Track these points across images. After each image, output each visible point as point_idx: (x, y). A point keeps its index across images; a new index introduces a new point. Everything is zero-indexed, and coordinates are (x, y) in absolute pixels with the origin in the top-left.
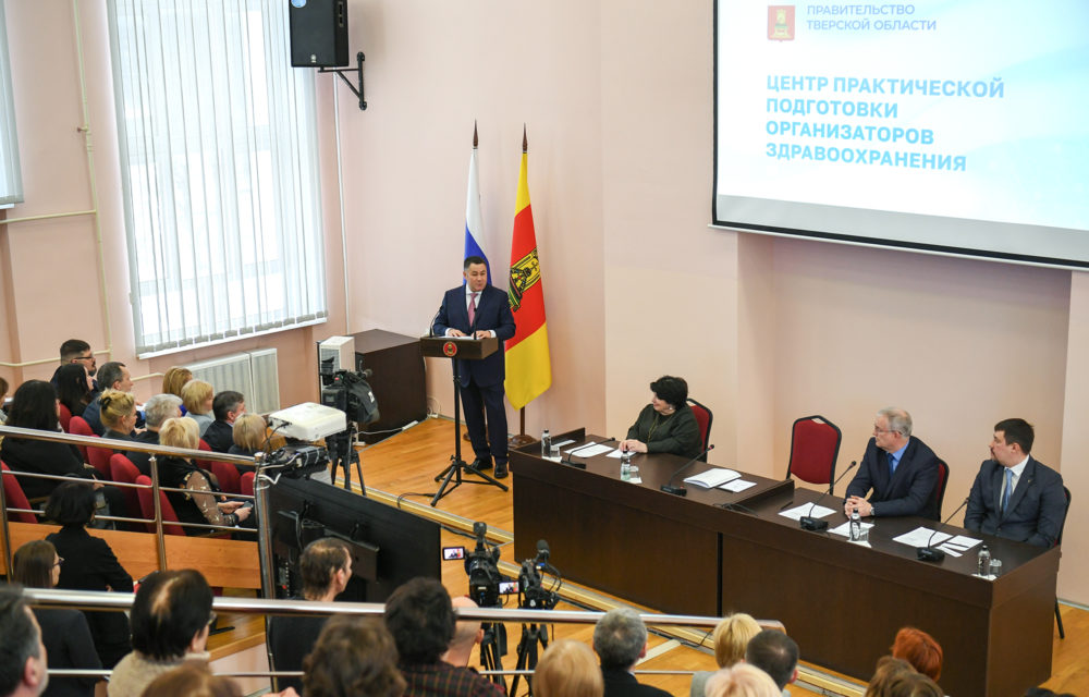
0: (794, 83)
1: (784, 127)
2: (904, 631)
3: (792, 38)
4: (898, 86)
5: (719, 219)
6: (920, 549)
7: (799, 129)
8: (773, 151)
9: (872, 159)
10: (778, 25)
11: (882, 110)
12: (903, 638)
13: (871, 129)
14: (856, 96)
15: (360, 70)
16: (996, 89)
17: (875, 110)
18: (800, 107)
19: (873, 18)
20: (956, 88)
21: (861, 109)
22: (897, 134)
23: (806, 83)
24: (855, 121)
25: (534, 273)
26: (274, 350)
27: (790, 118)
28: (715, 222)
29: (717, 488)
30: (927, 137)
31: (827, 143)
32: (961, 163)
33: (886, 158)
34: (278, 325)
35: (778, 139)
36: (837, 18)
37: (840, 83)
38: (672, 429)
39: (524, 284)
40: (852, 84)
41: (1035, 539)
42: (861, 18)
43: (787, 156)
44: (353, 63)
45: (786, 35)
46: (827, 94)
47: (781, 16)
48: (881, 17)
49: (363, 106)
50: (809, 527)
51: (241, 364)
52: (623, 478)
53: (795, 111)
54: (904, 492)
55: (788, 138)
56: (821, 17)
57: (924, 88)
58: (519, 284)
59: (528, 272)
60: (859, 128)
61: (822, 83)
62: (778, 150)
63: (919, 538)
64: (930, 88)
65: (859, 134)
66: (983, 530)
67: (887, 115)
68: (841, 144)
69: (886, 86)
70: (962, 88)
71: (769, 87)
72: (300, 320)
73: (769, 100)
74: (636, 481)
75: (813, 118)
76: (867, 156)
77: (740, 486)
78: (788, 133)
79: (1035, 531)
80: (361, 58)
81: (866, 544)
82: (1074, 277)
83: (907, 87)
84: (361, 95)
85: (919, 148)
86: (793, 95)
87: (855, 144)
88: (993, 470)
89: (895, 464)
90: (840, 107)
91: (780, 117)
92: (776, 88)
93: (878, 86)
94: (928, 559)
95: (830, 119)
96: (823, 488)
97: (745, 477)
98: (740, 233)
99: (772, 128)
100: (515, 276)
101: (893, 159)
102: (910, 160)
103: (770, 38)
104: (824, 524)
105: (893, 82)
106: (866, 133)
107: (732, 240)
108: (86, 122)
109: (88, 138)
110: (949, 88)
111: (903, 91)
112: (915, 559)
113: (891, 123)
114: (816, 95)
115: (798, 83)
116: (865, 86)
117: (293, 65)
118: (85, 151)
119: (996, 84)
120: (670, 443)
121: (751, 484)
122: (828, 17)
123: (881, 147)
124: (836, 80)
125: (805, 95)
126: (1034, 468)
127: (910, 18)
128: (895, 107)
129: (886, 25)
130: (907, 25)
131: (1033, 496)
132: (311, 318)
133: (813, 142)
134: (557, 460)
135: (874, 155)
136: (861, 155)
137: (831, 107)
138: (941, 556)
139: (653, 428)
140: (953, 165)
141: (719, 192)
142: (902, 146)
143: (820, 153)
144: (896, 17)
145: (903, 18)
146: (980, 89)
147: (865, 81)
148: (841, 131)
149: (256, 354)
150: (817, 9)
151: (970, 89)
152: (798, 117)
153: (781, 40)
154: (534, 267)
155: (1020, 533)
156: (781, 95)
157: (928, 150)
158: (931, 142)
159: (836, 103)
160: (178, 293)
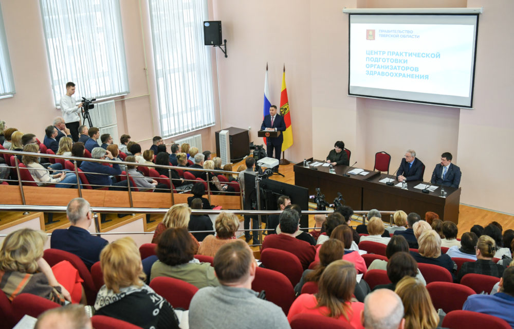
0: (375, 53)
1: (372, 66)
2: (427, 213)
3: (374, 39)
4: (407, 54)
5: (350, 93)
6: (423, 190)
7: (376, 66)
8: (368, 73)
9: (399, 76)
10: (370, 35)
11: (403, 61)
12: (428, 215)
13: (399, 67)
14: (394, 57)
15: (225, 45)
16: (438, 56)
17: (400, 61)
18: (377, 60)
19: (400, 34)
20: (425, 55)
21: (396, 61)
22: (407, 68)
23: (379, 53)
24: (394, 64)
25: (288, 109)
26: (200, 135)
27: (373, 63)
28: (349, 94)
29: (358, 174)
30: (417, 69)
31: (385, 71)
32: (427, 77)
33: (404, 76)
34: (202, 127)
35: (370, 69)
36: (388, 34)
37: (389, 53)
38: (340, 157)
39: (285, 113)
40: (393, 53)
41: (453, 186)
42: (396, 34)
43: (373, 75)
44: (223, 43)
45: (372, 38)
46: (385, 56)
47: (371, 33)
48: (402, 34)
49: (226, 56)
50: (389, 185)
51: (191, 139)
52: (330, 172)
53: (375, 61)
54: (414, 174)
55: (373, 69)
56: (383, 33)
57: (416, 55)
58: (283, 113)
59: (286, 109)
60: (395, 67)
61: (384, 53)
62: (369, 72)
63: (421, 187)
64: (417, 55)
65: (395, 68)
66: (437, 184)
67: (404, 62)
68: (390, 71)
69: (404, 54)
70: (427, 55)
71: (367, 54)
72: (208, 125)
73: (367, 58)
74: (334, 173)
75: (381, 63)
76: (398, 75)
77: (365, 174)
78: (373, 68)
79: (452, 184)
80: (225, 41)
81: (406, 189)
82: (461, 110)
83: (410, 55)
84: (225, 53)
85: (414, 72)
86: (375, 56)
87: (394, 71)
88: (439, 167)
89: (411, 166)
90: (389, 60)
91: (370, 63)
92: (369, 54)
93: (401, 54)
94: (425, 192)
95: (386, 64)
96: (386, 173)
97: (365, 171)
98: (357, 97)
99: (368, 66)
100: (282, 110)
101: (406, 75)
102: (412, 76)
103: (367, 39)
104: (392, 184)
105: (406, 53)
106: (398, 68)
107: (354, 99)
108: (146, 66)
109: (147, 71)
110: (423, 55)
111: (409, 56)
112: (421, 192)
113: (405, 65)
114: (381, 56)
115: (376, 53)
116: (397, 54)
117: (205, 44)
118: (146, 76)
119: (438, 54)
120: (341, 161)
121: (368, 173)
122: (386, 33)
123: (402, 72)
124: (388, 52)
125: (378, 56)
126: (452, 166)
127: (411, 35)
128: (407, 60)
129: (404, 36)
130: (410, 36)
131: (452, 174)
132: (211, 124)
133: (381, 70)
134: (308, 167)
135: (400, 75)
136: (396, 75)
137: (387, 60)
138: (428, 192)
139: (335, 157)
140: (425, 78)
141: (351, 85)
142: (409, 72)
143: (383, 74)
144: (407, 34)
145: (409, 34)
146: (433, 56)
147: (397, 53)
148: (389, 67)
149: (195, 136)
150: (382, 31)
151: (430, 55)
152: (376, 63)
153: (370, 40)
154: (288, 107)
155: (448, 184)
156: (370, 56)
157: (417, 73)
158: (418, 71)
159: (388, 59)
160: (173, 117)
